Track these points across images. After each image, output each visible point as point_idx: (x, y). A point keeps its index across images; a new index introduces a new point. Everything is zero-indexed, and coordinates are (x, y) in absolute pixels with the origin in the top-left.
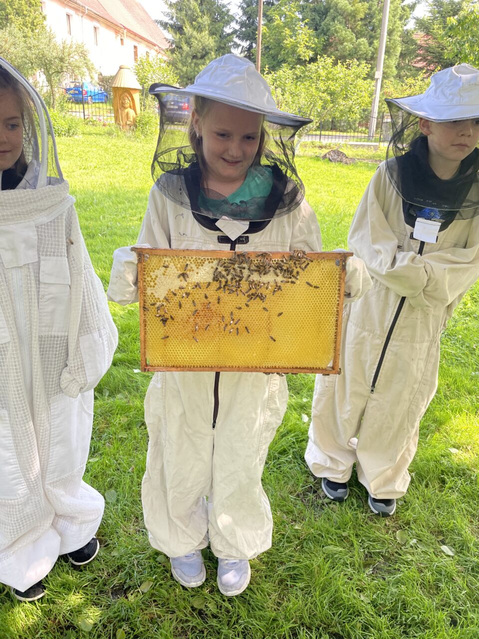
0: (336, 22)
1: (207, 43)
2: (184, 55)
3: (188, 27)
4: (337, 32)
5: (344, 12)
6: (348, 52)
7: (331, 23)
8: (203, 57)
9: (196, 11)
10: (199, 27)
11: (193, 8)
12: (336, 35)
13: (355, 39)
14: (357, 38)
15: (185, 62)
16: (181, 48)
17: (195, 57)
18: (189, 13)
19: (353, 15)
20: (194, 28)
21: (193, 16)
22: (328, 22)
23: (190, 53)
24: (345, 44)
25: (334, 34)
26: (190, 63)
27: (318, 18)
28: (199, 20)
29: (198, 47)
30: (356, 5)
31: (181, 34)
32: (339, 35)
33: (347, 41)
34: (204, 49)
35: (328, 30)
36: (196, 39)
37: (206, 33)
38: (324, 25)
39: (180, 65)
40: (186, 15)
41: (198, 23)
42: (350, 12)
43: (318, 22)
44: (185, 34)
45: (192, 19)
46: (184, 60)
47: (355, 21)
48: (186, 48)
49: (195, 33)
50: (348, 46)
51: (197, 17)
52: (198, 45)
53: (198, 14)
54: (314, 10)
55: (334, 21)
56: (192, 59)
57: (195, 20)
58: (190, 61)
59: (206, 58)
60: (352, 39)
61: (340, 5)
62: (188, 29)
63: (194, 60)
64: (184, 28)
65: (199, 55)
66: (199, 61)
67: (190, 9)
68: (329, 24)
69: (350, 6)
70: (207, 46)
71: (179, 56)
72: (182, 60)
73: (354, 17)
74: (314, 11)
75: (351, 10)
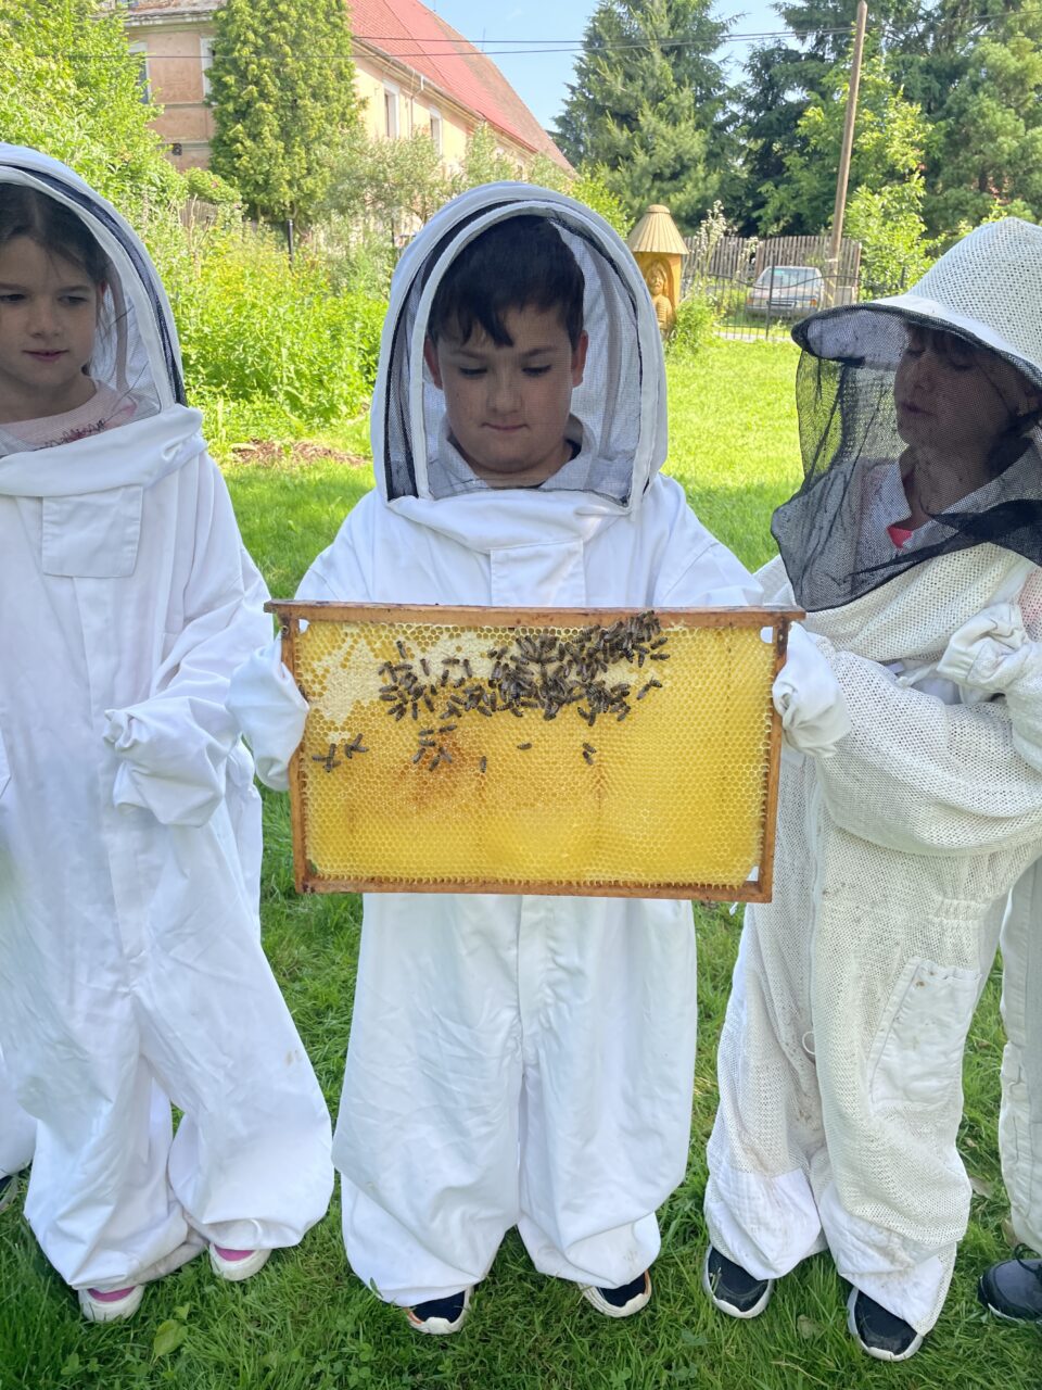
0: (981, 94)
1: (687, 147)
2: (635, 174)
3: (648, 112)
4: (984, 116)
5: (999, 73)
6: (1006, 157)
7: (970, 98)
8: (675, 176)
9: (666, 79)
10: (671, 111)
11: (658, 73)
12: (981, 121)
13: (1023, 129)
14: (1027, 128)
15: (638, 189)
16: (629, 158)
17: (658, 176)
18: (652, 83)
19: (1019, 79)
20: (661, 116)
21: (659, 90)
22: (962, 96)
23: (650, 169)
24: (1001, 139)
25: (975, 121)
26: (649, 190)
27: (936, 86)
28: (673, 98)
29: (667, 155)
30: (1028, 57)
31: (632, 131)
32: (987, 121)
33: (1006, 134)
34: (679, 158)
35: (963, 112)
36: (663, 137)
37: (686, 126)
38: (954, 101)
39: (628, 194)
40: (643, 89)
41: (668, 104)
42: (1013, 71)
43: (937, 95)
44: (641, 130)
45: (657, 98)
46: (637, 184)
47: (1024, 91)
48: (641, 158)
49: (662, 125)
50: (1008, 144)
51: (667, 93)
52: (666, 150)
53: (668, 85)
54: (927, 69)
55: (976, 93)
56: (653, 181)
57: (662, 99)
58: (647, 186)
59: (682, 178)
60: (1016, 129)
61: (990, 60)
62: (648, 119)
63: (657, 184)
64: (640, 118)
65: (667, 172)
66: (667, 186)
67: (653, 75)
68: (966, 100)
69: (1013, 60)
70: (688, 152)
71: (627, 175)
72: (632, 183)
73: (1022, 82)
74: (928, 72)
75: (1016, 68)
